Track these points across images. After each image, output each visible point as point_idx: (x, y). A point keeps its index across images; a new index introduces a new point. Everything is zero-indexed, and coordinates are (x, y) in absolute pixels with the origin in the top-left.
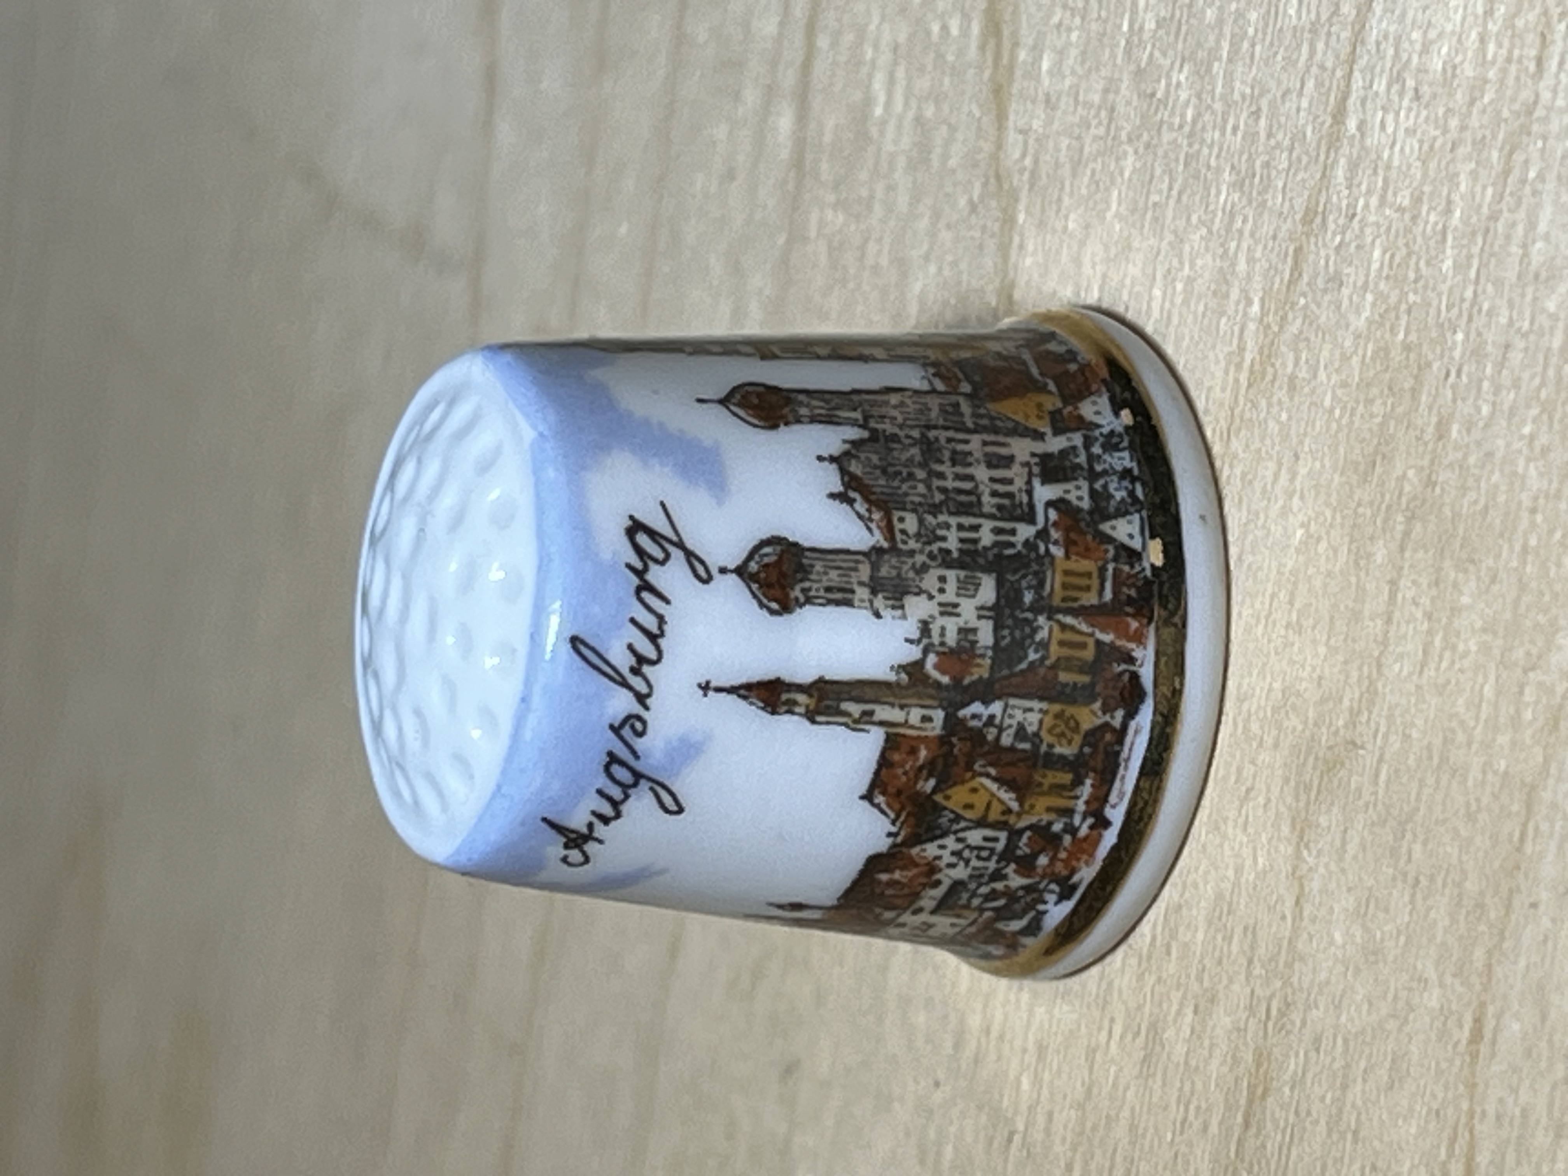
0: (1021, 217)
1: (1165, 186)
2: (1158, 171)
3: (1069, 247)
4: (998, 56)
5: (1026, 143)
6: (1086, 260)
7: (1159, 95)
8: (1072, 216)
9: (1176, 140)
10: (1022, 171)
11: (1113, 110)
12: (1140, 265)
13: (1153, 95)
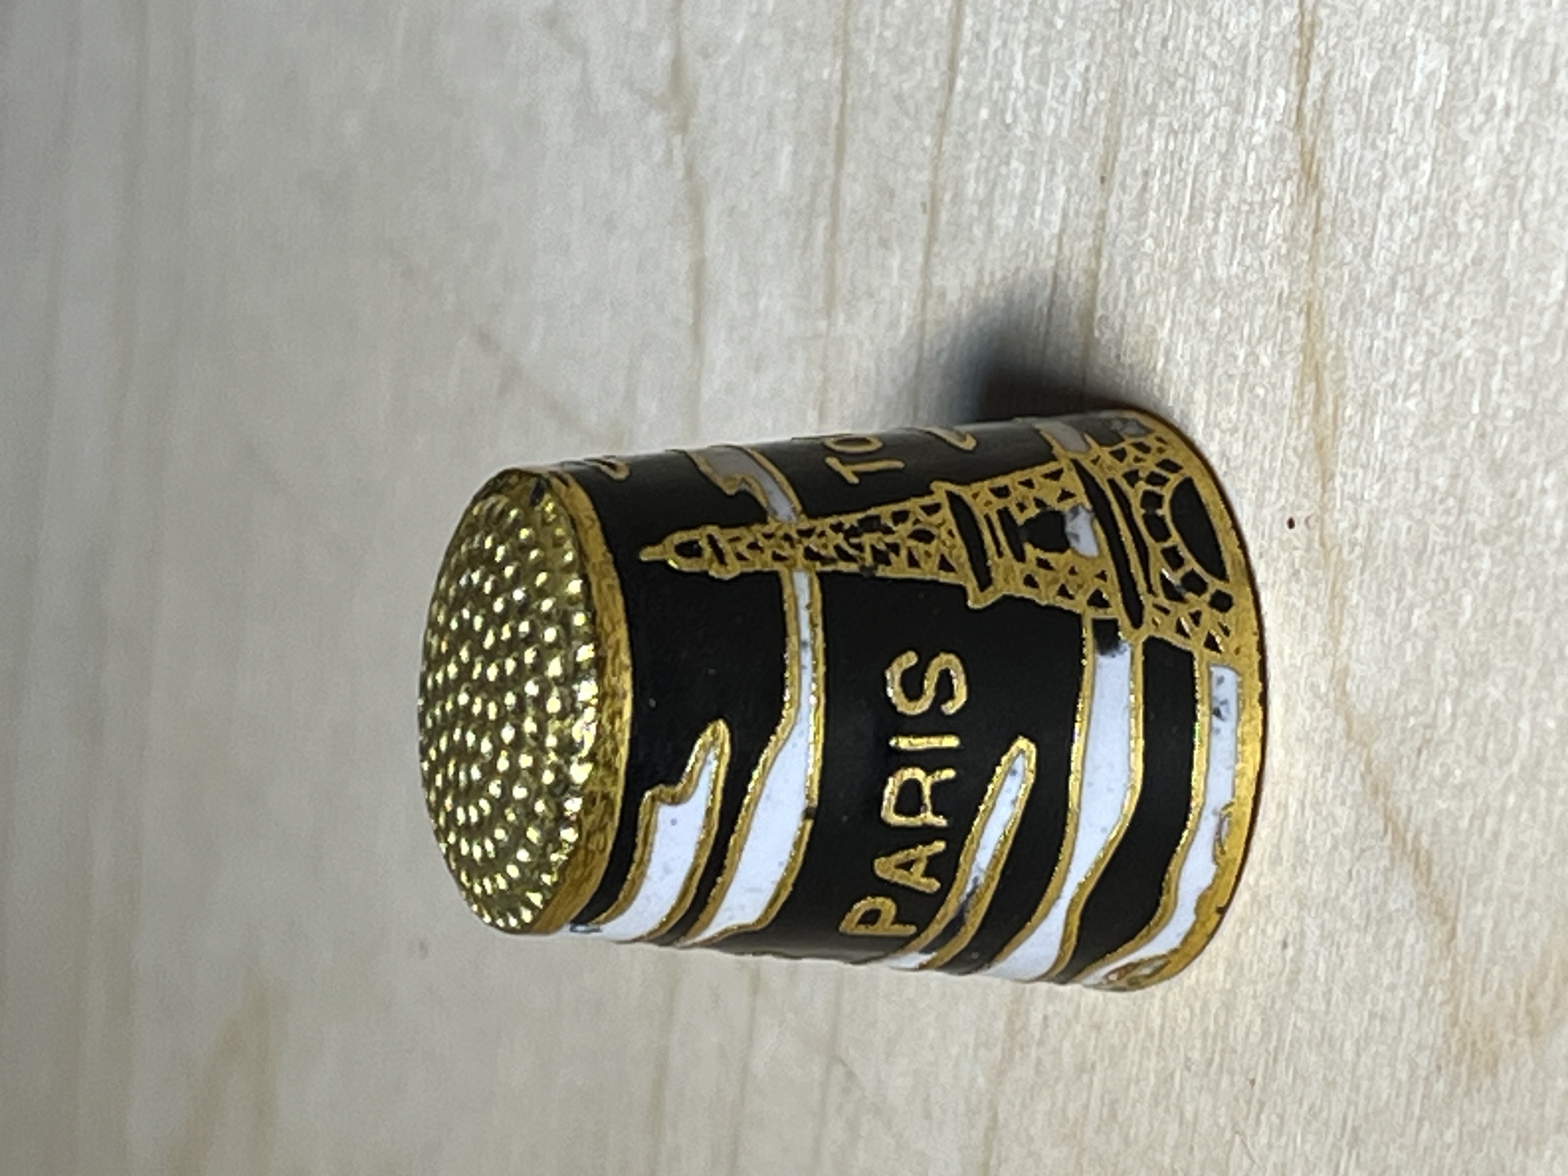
0: (1355, 598)
1: (1531, 603)
2: (1521, 585)
3: (1414, 648)
4: (1319, 404)
5: (1356, 512)
6: (1436, 670)
7: (1519, 496)
8: (1417, 612)
9: (1541, 554)
10: (1353, 544)
11: (1462, 500)
12: (1502, 687)
13: (1513, 495)
